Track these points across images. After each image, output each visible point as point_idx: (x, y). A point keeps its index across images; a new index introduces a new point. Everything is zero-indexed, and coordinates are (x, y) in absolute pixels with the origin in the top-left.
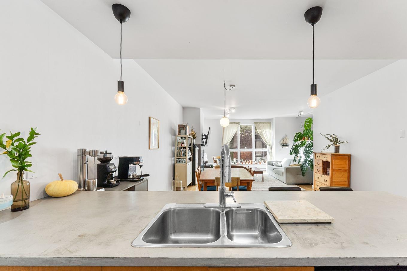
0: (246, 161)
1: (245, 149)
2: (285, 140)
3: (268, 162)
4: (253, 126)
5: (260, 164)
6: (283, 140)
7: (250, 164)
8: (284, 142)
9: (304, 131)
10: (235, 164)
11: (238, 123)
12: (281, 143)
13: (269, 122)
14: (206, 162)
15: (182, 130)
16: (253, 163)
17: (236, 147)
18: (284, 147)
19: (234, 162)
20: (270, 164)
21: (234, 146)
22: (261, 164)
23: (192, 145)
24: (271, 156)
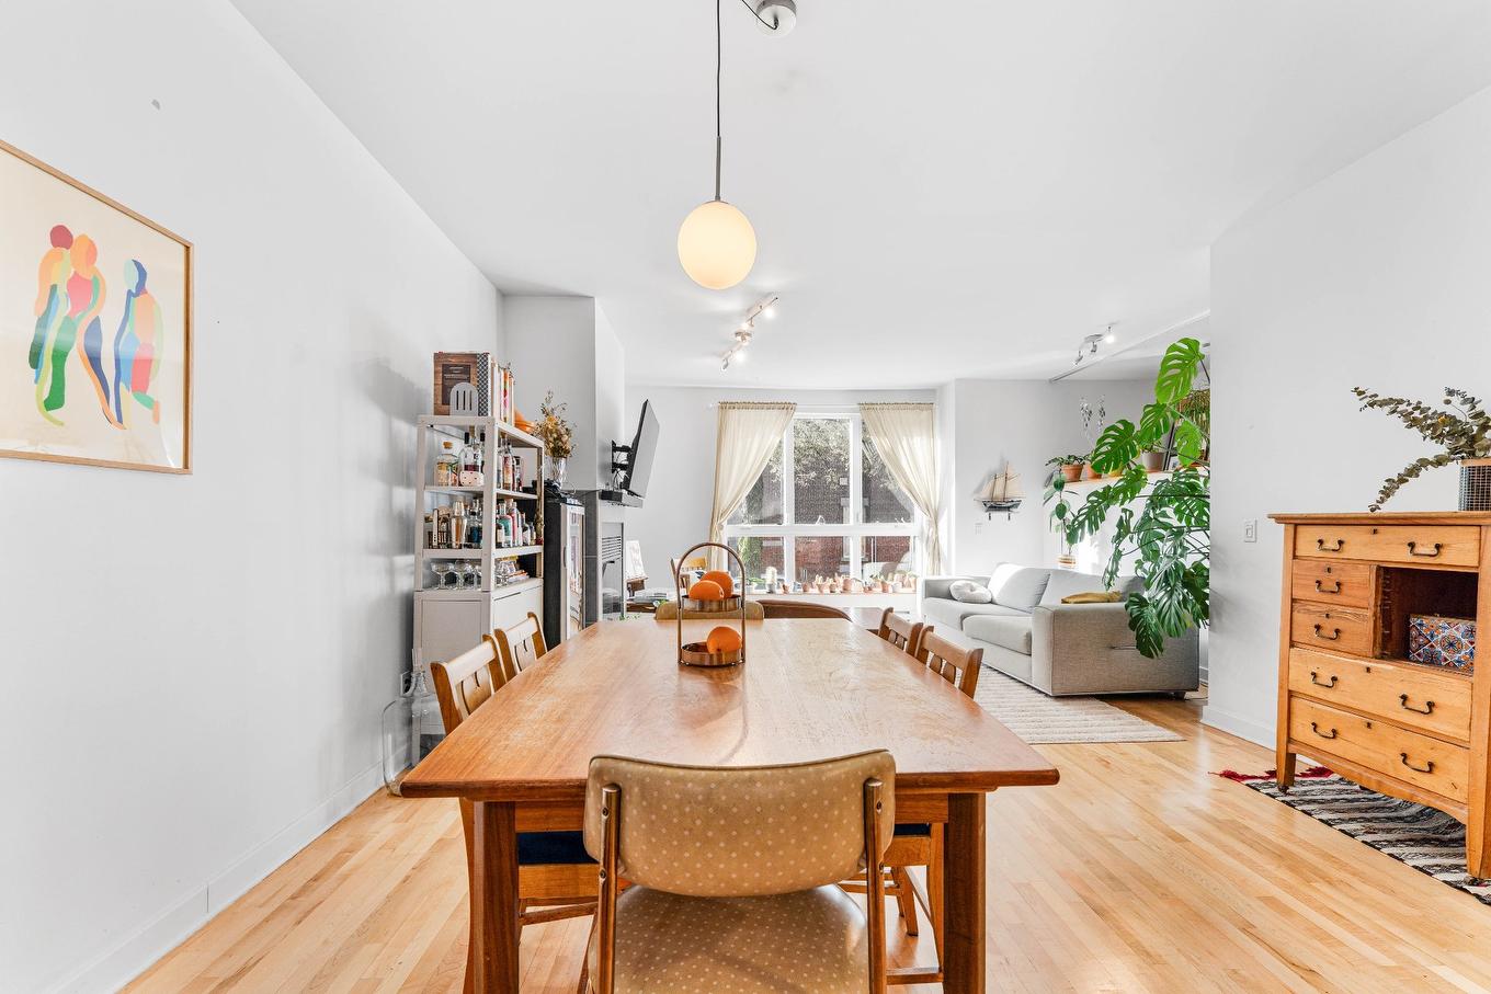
0: (819, 579)
1: (817, 524)
2: (1001, 481)
3: (927, 584)
4: (851, 425)
5: (884, 591)
6: (991, 484)
7: (838, 590)
8: (998, 492)
9: (1146, 415)
10: (771, 592)
11: (787, 407)
12: (985, 494)
13: (923, 402)
14: (636, 586)
15: (460, 387)
16: (854, 587)
17: (777, 519)
18: (995, 515)
19: (770, 586)
20: (935, 591)
21: (768, 511)
22: (890, 590)
23: (541, 489)
24: (936, 554)
